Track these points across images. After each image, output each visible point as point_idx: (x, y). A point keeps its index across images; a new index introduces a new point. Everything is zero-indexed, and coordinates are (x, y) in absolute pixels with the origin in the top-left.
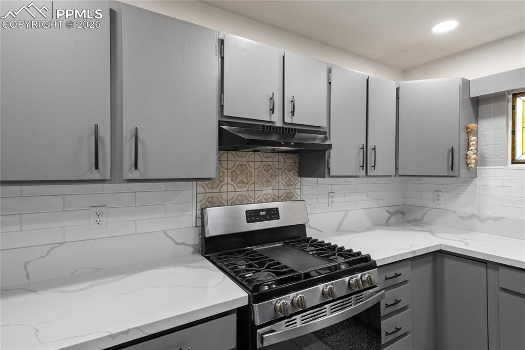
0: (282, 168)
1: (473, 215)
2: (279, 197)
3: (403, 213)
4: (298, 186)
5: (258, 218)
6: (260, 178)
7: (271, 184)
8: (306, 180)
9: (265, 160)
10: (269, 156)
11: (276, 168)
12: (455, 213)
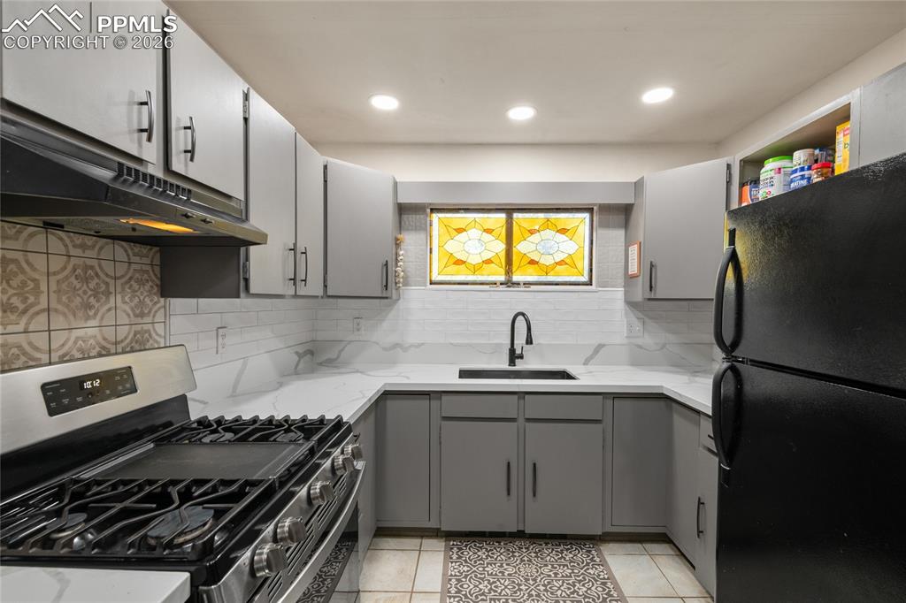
0: (123, 276)
1: (397, 344)
2: (116, 343)
3: (311, 353)
4: (160, 317)
5: (79, 399)
6: (64, 299)
7: (95, 314)
8: (177, 303)
9: (78, 252)
10: (90, 243)
11: (107, 275)
12: (377, 344)
